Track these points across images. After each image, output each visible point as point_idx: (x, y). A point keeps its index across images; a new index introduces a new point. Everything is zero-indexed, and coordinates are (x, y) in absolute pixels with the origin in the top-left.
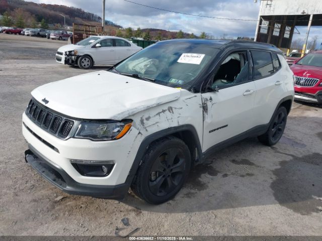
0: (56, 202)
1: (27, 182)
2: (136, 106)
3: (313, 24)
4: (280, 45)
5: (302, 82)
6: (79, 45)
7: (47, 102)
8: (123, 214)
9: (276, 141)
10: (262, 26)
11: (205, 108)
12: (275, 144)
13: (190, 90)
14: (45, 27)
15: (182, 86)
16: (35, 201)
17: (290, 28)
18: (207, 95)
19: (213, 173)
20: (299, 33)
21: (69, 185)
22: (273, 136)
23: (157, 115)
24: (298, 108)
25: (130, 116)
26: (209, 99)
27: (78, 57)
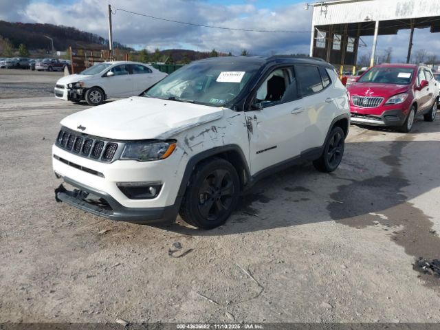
0: (100, 235)
1: (63, 221)
2: (179, 126)
3: (379, 33)
4: (343, 61)
5: (365, 102)
6: (84, 74)
7: (84, 129)
8: (173, 240)
9: (335, 166)
10: (318, 38)
11: (249, 127)
12: (334, 170)
13: (232, 109)
14: (25, 56)
15: (224, 106)
16: (77, 235)
17: (354, 40)
18: (251, 114)
19: (265, 200)
20: (366, 46)
21: (116, 211)
22: (331, 161)
23: (201, 134)
24: (363, 133)
25: (174, 135)
26: (253, 117)
27: (85, 90)
